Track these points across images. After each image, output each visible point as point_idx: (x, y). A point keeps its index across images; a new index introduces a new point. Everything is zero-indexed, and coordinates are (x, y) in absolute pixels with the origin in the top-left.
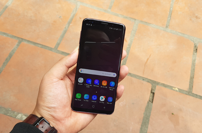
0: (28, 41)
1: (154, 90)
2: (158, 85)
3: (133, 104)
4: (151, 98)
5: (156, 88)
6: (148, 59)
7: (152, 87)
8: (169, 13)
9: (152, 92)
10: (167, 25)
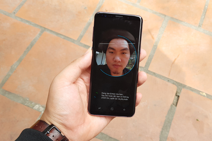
0: (51, 31)
1: (179, 93)
2: (184, 88)
3: (155, 105)
4: (175, 101)
5: (182, 91)
6: (175, 60)
7: (177, 89)
8: (203, 11)
9: (176, 95)
10: (199, 24)
